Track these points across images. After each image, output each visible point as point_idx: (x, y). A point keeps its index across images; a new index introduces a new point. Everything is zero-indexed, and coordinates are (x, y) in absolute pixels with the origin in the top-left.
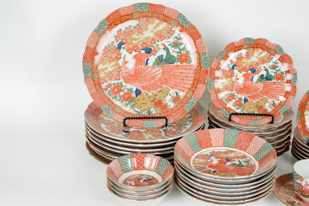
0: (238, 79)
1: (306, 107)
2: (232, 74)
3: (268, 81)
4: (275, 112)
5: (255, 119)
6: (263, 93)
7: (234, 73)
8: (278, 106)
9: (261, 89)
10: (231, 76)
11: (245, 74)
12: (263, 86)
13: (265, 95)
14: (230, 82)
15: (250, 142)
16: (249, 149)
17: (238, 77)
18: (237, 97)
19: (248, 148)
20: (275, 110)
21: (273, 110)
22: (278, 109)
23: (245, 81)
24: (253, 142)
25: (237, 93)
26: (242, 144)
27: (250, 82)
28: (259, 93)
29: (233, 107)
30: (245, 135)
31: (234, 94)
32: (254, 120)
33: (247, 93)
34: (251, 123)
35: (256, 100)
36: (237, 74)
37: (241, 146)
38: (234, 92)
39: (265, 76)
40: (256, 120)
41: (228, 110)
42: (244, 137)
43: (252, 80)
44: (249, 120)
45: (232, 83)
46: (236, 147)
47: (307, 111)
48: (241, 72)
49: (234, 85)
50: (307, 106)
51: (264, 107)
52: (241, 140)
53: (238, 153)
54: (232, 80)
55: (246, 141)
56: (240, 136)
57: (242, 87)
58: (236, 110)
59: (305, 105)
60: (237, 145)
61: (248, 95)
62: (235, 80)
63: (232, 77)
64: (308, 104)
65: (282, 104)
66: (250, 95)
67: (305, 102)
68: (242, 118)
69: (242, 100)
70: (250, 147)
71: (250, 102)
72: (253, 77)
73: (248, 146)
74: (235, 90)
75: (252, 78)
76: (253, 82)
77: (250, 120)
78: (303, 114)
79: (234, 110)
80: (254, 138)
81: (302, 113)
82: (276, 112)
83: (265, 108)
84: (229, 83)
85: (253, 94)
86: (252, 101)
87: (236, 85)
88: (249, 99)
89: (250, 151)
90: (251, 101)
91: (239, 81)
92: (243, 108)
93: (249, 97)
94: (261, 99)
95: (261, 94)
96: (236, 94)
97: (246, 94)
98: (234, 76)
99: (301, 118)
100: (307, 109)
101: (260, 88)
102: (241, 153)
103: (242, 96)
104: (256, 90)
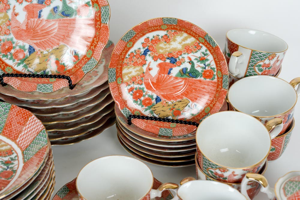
0: (16, 15)
1: (125, 61)
2: (6, 5)
3: (65, 18)
4: (77, 70)
5: (47, 81)
6: (58, 38)
7: (9, 5)
8: (83, 59)
9: (56, 31)
10: (5, 9)
11: (28, 5)
12: (59, 26)
13: (62, 41)
14: (4, 20)
15: (23, 125)
16: (21, 137)
17: (16, 11)
18: (17, 45)
19: (19, 137)
20: (77, 66)
21: (75, 67)
22: (82, 65)
23: (28, 18)
24: (28, 126)
25: (17, 38)
26: (12, 129)
27: (36, 19)
28: (52, 38)
29: (11, 61)
30: (18, 112)
31: (12, 39)
32: (44, 83)
33: (34, 37)
34: (39, 89)
35: (47, 49)
36: (14, 7)
37: (11, 132)
38: (12, 36)
39: (60, 9)
40: (48, 83)
41: (3, 67)
42: (17, 115)
43: (40, 16)
44: (36, 83)
45: (7, 22)
46: (4, 132)
47: (125, 68)
48: (21, 3)
49: (10, 24)
50: (125, 59)
51: (60, 62)
52: (12, 121)
53: (3, 143)
54: (7, 16)
55: (18, 123)
56: (11, 114)
57: (24, 28)
58: (16, 66)
59: (123, 59)
60: (5, 129)
61: (35, 42)
62: (13, 17)
63: (6, 12)
64: (127, 56)
65: (88, 56)
66: (38, 41)
67: (121, 54)
68: (26, 81)
69: (25, 50)
70: (23, 133)
71: (39, 53)
72: (42, 11)
73: (20, 132)
74: (13, 32)
75: (40, 12)
76: (41, 19)
77: (38, 83)
78: (121, 73)
79: (13, 66)
80: (30, 119)
81: (117, 71)
82: (79, 69)
83: (63, 62)
84: (3, 22)
85: (43, 40)
86: (42, 50)
87: (13, 24)
88: (37, 49)
89: (21, 142)
90: (39, 50)
91: (18, 18)
92: (28, 63)
93: (36, 44)
94: (55, 47)
95: (56, 40)
96: (15, 40)
97: (31, 39)
98: (9, 9)
99: (116, 80)
100: (126, 64)
101: (54, 29)
102: (8, 144)
103: (25, 44)
104: (48, 33)
